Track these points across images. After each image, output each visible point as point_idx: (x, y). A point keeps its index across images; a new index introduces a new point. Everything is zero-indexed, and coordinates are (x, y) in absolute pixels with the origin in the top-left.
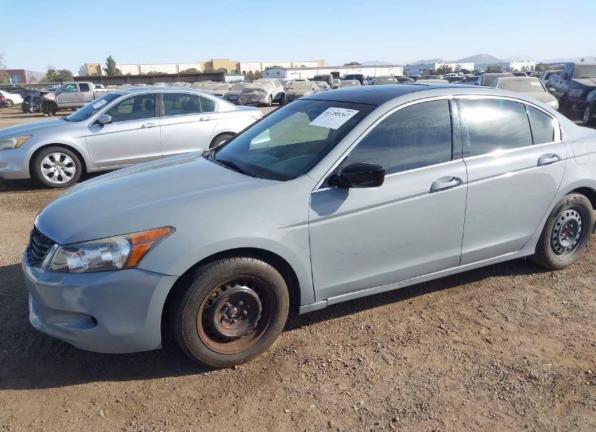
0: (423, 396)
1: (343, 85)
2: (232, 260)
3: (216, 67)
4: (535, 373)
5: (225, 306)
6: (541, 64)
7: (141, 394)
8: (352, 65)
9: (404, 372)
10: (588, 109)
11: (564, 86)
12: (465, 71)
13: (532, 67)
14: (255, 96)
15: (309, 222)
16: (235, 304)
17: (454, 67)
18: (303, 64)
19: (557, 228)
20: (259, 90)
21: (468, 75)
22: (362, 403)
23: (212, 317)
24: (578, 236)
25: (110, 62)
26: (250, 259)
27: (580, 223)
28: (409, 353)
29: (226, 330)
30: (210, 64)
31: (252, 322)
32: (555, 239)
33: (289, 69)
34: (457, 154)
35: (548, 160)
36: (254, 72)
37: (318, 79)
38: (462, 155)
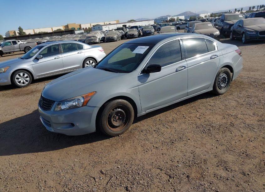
0: (181, 136)
1: (130, 31)
2: (116, 101)
3: (70, 27)
4: (214, 125)
5: (114, 116)
6: (213, 14)
7: (91, 147)
8: (131, 21)
9: (174, 130)
10: (231, 33)
11: (222, 24)
12: (181, 20)
13: (209, 15)
14: (92, 40)
15: (138, 86)
16: (117, 115)
17: (176, 18)
18: (110, 22)
19: (219, 80)
20: (94, 36)
21: (182, 21)
22: (162, 139)
23: (111, 120)
24: (227, 82)
25: (20, 29)
26: (121, 100)
27: (227, 78)
28: (174, 125)
29: (115, 124)
30: (67, 26)
31: (123, 121)
32: (219, 84)
33: (103, 25)
34: (183, 58)
35: (214, 57)
36: (88, 28)
37: (118, 29)
38: (186, 58)
